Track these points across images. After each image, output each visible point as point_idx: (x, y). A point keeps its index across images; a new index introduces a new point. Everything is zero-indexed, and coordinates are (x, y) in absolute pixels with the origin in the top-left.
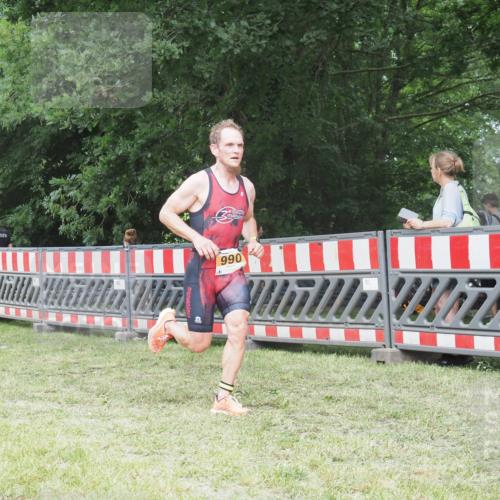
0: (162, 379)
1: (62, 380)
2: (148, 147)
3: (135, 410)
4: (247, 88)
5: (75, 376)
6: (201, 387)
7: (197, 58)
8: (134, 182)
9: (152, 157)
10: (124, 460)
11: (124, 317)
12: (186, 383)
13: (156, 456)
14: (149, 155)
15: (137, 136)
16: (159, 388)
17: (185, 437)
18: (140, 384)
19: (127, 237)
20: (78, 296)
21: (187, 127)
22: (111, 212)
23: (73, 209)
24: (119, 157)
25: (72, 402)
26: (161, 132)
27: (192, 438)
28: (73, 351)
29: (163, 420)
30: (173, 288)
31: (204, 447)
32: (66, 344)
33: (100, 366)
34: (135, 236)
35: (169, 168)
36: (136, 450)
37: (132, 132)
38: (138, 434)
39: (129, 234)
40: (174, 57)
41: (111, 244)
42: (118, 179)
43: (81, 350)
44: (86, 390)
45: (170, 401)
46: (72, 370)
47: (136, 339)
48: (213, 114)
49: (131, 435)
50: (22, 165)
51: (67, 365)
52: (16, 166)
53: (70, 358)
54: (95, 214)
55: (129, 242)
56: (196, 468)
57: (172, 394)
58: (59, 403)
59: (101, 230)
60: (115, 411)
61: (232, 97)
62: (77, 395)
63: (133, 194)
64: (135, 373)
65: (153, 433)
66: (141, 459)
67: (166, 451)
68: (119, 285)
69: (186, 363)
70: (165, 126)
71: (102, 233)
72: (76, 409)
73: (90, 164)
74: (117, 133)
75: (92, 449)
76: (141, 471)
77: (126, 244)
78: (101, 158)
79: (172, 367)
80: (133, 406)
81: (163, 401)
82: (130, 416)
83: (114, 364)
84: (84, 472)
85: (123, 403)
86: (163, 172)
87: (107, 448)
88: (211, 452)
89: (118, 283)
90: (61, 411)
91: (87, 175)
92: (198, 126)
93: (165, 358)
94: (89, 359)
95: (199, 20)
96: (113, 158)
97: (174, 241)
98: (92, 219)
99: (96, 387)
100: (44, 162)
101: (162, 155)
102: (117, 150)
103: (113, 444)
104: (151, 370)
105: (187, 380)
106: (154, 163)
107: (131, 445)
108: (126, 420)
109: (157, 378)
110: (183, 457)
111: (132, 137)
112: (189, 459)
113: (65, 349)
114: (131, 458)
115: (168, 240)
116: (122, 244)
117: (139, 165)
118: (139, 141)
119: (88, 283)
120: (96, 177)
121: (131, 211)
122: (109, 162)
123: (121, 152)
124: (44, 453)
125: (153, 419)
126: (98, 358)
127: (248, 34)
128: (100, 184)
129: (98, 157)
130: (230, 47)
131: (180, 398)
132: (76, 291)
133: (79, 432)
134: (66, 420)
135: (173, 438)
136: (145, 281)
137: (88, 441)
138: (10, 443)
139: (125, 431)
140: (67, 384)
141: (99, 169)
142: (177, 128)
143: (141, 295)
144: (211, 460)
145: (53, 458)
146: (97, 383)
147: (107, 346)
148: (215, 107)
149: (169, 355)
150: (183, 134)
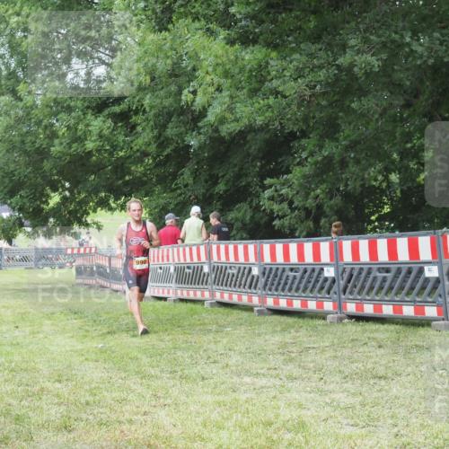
0: (371, 357)
1: (282, 358)
2: (352, 147)
3: (348, 386)
4: (440, 90)
5: (293, 355)
6: (408, 365)
7: (396, 67)
8: (339, 180)
9: (354, 157)
10: (342, 432)
11: (334, 301)
12: (394, 361)
13: (372, 429)
14: (352, 155)
15: (341, 138)
16: (370, 366)
17: (397, 411)
18: (352, 362)
19: (334, 229)
20: (292, 283)
21: (386, 129)
22: (319, 207)
23: (285, 205)
24: (325, 158)
25: (292, 378)
26: (363, 134)
27: (403, 412)
28: (290, 333)
29: (375, 395)
30: (378, 274)
31: (414, 420)
32: (284, 326)
33: (315, 346)
34: (341, 228)
35: (371, 165)
36: (352, 422)
37: (337, 135)
38: (353, 407)
39: (335, 226)
40: (374, 70)
41: (320, 236)
42: (325, 177)
43: (297, 332)
44: (304, 368)
45: (380, 378)
46: (291, 349)
47: (346, 320)
48: (409, 116)
49: (346, 408)
50: (241, 169)
51: (285, 345)
52: (236, 169)
53: (288, 338)
54: (306, 209)
55: (336, 233)
56: (408, 440)
57: (381, 371)
58: (281, 379)
59: (311, 224)
60: (332, 387)
61: (426, 100)
62: (296, 372)
63: (338, 190)
64: (346, 352)
65: (367, 407)
66: (357, 431)
67: (380, 423)
68: (329, 272)
69: (393, 343)
70: (367, 128)
71: (312, 226)
72: (296, 384)
73: (299, 164)
74: (322, 137)
75: (313, 421)
76: (358, 442)
77: (333, 236)
78: (309, 160)
79: (380, 347)
80: (347, 382)
81: (375, 377)
82: (345, 391)
83: (327, 344)
84: (307, 442)
85: (338, 379)
86: (365, 169)
87: (326, 420)
88: (421, 425)
89: (328, 271)
90: (283, 387)
91: (296, 175)
92: (397, 126)
93: (374, 339)
94: (305, 339)
95: (396, 33)
96: (320, 159)
97: (376, 232)
98: (303, 214)
99: (312, 365)
100: (259, 164)
101: (363, 155)
102: (323, 152)
103: (331, 417)
104: (361, 350)
105: (395, 358)
106: (358, 162)
107: (348, 418)
108: (341, 394)
109: (367, 357)
110: (396, 430)
111: (337, 140)
112: (402, 432)
113: (283, 330)
114: (349, 430)
115: (371, 231)
116: (330, 235)
117: (344, 164)
118: (343, 143)
119: (302, 271)
120: (305, 177)
121: (336, 205)
122: (316, 163)
123: (327, 153)
124: (270, 424)
125: (366, 394)
126: (313, 338)
127: (441, 44)
128: (308, 182)
129: (306, 158)
130: (425, 59)
131: (390, 375)
132: (291, 278)
133: (300, 406)
134: (288, 395)
135: (386, 412)
136: (352, 269)
137: (309, 413)
138: (239, 415)
139: (342, 405)
140: (286, 362)
141: (307, 170)
142: (377, 129)
143: (349, 281)
144: (422, 432)
145: (279, 429)
146: (313, 362)
147: (320, 328)
148: (412, 109)
149: (376, 335)
150: (382, 135)
